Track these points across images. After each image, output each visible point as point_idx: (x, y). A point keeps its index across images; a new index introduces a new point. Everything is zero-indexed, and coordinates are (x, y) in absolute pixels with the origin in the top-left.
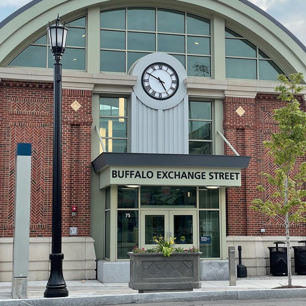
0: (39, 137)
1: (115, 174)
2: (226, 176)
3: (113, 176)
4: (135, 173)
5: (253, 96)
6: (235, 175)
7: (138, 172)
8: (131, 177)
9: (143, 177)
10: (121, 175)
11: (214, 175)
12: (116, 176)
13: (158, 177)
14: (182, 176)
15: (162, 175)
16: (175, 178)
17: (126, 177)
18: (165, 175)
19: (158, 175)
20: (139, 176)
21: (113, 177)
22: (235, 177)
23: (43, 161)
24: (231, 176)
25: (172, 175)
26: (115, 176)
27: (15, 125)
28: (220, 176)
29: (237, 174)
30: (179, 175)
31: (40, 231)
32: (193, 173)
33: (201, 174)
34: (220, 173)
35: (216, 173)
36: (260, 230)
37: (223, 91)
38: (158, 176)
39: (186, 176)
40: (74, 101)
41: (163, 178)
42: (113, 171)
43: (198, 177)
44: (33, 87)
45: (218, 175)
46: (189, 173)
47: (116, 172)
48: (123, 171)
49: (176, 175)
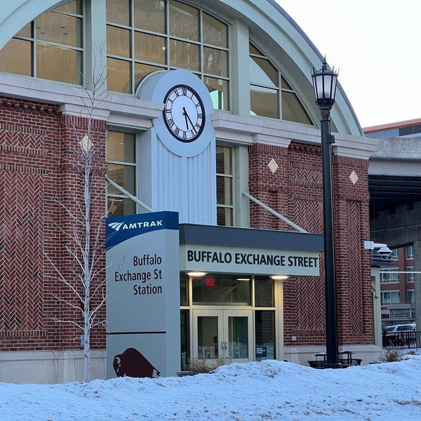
0: (35, 190)
1: (191, 256)
2: (305, 262)
3: (189, 258)
4: (212, 255)
5: (286, 144)
6: (313, 260)
7: (215, 254)
8: (208, 261)
9: (221, 262)
10: (197, 258)
11: (293, 260)
12: (192, 260)
13: (237, 262)
14: (262, 261)
15: (241, 258)
16: (254, 263)
17: (203, 261)
18: (243, 259)
19: (237, 258)
20: (217, 259)
21: (189, 260)
22: (313, 264)
23: (42, 229)
24: (310, 262)
25: (251, 259)
26: (191, 258)
27: (5, 169)
28: (299, 262)
29: (316, 259)
30: (258, 260)
31: (39, 341)
32: (272, 256)
33: (279, 259)
34: (299, 258)
35: (295, 258)
36: (291, 338)
37: (253, 135)
38: (236, 260)
39: (264, 262)
40: (84, 136)
41: (242, 262)
42: (189, 252)
43: (277, 263)
44: (29, 107)
45: (297, 259)
46: (268, 256)
47: (192, 252)
48: (199, 252)
49: (254, 260)
